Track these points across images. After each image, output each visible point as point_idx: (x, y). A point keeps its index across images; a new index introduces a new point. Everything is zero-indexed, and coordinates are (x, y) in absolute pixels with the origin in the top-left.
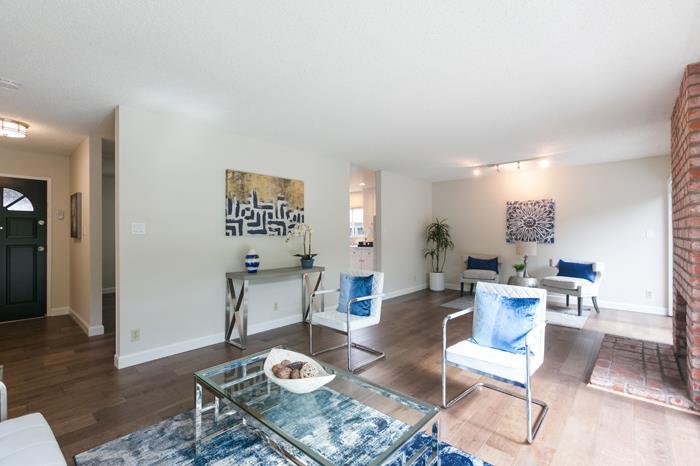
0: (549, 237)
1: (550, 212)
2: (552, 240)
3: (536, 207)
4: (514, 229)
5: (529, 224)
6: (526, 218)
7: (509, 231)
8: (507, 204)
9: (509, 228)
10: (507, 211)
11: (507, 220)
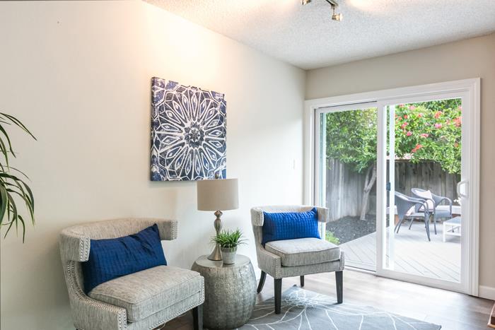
1: (222, 119)
3: (204, 103)
5: (193, 139)
6: (188, 125)
7: (157, 153)
8: (154, 82)
9: (157, 143)
10: (153, 100)
11: (154, 125)
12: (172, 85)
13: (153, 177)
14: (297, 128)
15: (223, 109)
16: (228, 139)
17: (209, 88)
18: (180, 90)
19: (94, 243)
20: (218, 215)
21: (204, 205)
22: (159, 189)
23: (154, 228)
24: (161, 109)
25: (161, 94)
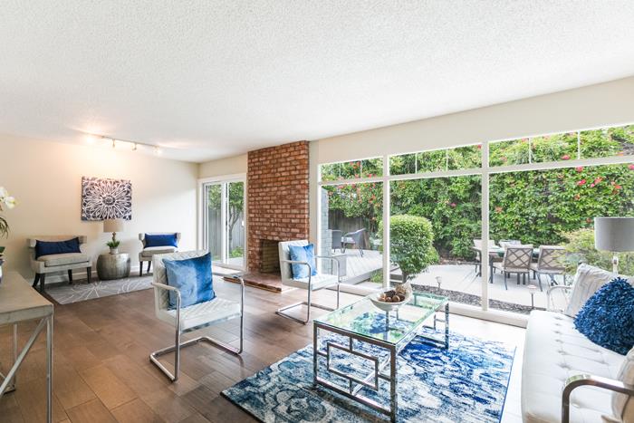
0: (127, 215)
1: (128, 192)
2: (130, 217)
3: (116, 186)
4: (92, 206)
5: (108, 202)
6: (105, 196)
7: (85, 209)
8: (83, 178)
9: (85, 204)
10: (83, 186)
11: (84, 197)
12: (94, 179)
13: (83, 219)
14: (192, 194)
15: (129, 188)
16: (132, 201)
17: (119, 179)
18: (100, 181)
19: (38, 242)
20: (114, 234)
21: (106, 230)
22: (86, 224)
23: (77, 239)
24: (87, 189)
25: (87, 183)
